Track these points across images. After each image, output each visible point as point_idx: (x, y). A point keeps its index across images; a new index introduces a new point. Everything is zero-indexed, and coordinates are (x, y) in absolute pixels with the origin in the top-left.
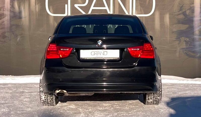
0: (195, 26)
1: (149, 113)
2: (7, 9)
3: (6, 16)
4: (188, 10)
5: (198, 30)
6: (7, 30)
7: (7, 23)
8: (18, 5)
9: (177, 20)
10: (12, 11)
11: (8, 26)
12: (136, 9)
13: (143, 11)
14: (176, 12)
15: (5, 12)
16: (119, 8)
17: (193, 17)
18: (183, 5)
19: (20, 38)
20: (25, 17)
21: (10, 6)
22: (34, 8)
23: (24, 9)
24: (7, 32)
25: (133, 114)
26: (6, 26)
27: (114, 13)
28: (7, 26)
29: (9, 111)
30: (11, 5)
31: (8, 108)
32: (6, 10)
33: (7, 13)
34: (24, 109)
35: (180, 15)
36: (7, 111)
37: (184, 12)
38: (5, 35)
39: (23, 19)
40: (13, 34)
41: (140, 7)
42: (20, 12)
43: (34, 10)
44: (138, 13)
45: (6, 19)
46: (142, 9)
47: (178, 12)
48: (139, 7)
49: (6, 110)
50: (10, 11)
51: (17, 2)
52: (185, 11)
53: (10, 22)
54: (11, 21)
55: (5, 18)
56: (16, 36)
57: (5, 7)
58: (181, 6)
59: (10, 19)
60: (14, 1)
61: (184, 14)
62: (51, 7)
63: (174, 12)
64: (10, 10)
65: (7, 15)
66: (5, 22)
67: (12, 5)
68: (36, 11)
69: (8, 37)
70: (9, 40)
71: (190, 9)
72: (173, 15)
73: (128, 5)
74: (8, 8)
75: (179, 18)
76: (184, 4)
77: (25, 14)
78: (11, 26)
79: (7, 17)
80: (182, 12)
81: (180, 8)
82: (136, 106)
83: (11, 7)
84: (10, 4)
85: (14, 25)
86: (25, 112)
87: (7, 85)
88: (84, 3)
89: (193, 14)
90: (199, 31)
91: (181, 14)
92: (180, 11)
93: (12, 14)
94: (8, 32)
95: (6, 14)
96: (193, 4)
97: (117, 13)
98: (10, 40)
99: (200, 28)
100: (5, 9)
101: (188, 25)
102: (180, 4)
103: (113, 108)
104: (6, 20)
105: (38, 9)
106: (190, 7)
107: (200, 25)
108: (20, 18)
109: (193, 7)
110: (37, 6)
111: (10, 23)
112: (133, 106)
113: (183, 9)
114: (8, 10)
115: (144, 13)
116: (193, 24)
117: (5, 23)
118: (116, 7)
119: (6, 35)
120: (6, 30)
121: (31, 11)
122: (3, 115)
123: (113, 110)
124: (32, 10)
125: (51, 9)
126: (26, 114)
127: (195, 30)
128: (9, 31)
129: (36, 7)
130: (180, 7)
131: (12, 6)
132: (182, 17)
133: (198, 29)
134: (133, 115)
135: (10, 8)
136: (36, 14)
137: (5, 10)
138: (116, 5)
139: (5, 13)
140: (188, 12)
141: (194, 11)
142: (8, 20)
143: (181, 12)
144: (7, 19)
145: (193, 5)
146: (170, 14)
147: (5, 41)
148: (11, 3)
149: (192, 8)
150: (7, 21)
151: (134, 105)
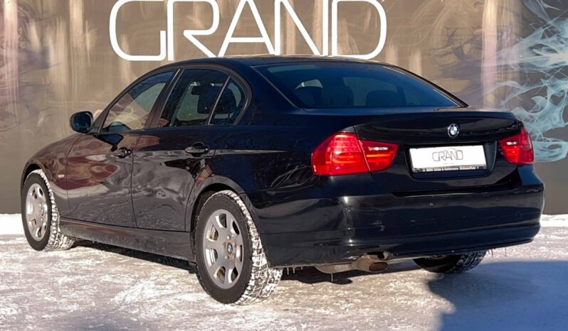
0: (484, 84)
1: (389, 312)
2: (9, 43)
3: (7, 63)
4: (466, 43)
5: (492, 93)
6: (11, 96)
7: (10, 80)
8: (38, 35)
9: (441, 68)
10: (23, 47)
11: (15, 87)
12: (339, 41)
13: (356, 46)
14: (438, 49)
15: (4, 50)
16: (296, 39)
17: (480, 60)
18: (454, 31)
19: (45, 117)
20: (58, 64)
21: (18, 37)
22: (81, 40)
23: (54, 42)
24: (11, 104)
25: (347, 313)
26: (7, 88)
27: (285, 53)
28: (10, 87)
29: (20, 315)
30: (21, 33)
31: (18, 303)
32: (7, 46)
33: (11, 54)
34: (60, 308)
35: (447, 57)
36: (15, 312)
37: (457, 49)
38: (6, 110)
39: (52, 69)
40: (27, 106)
41: (349, 38)
42: (44, 52)
43: (80, 46)
44: (343, 51)
45: (8, 69)
46: (353, 40)
47: (444, 47)
48: (347, 36)
49: (12, 311)
50: (19, 48)
51: (36, 25)
52: (461, 47)
53: (19, 77)
54: (20, 75)
55: (5, 67)
56: (35, 113)
57: (5, 39)
58: (450, 34)
59: (19, 68)
60: (26, 24)
61: (458, 52)
62: (124, 38)
63: (434, 49)
64: (17, 47)
65: (11, 59)
66: (6, 77)
67: (23, 32)
68: (86, 48)
69: (15, 116)
70: (16, 122)
71: (472, 40)
72: (430, 55)
73: (318, 30)
74: (11, 42)
75: (447, 63)
76: (457, 29)
77: (57, 56)
78: (22, 87)
79: (9, 64)
80: (452, 48)
81: (447, 38)
82: (352, 291)
83: (19, 39)
84: (19, 32)
85: (29, 85)
86: (63, 314)
87: (14, 239)
88: (208, 27)
89: (481, 53)
90: (496, 96)
91: (451, 53)
92: (447, 46)
93: (24, 57)
94: (13, 102)
95: (7, 58)
96: (480, 27)
97: (291, 53)
98: (20, 123)
99: (497, 87)
100: (5, 43)
101: (468, 81)
102: (447, 29)
103: (295, 298)
104: (8, 73)
105: (91, 43)
106: (472, 37)
107: (496, 79)
108: (45, 65)
109: (480, 35)
110: (88, 35)
111: (19, 80)
112: (346, 292)
113: (457, 40)
114: (13, 47)
115: (358, 52)
116: (480, 78)
117: (6, 81)
118: (288, 36)
119: (9, 111)
120: (8, 97)
121: (73, 48)
122: (4, 326)
123: (294, 303)
124: (75, 46)
125: (124, 44)
126: (66, 320)
127: (484, 94)
128: (15, 99)
129: (85, 38)
130: (448, 35)
131: (24, 37)
132: (452, 60)
133: (493, 89)
134: (349, 317)
135: (17, 41)
136: (86, 56)
137: (5, 47)
138: (288, 31)
139: (4, 54)
140: (467, 49)
141: (481, 45)
142: (12, 71)
143: (450, 47)
144: (10, 70)
145: (478, 31)
146: (423, 55)
147: (5, 126)
148: (21, 29)
149: (478, 38)
150: (10, 75)
151: (347, 290)
